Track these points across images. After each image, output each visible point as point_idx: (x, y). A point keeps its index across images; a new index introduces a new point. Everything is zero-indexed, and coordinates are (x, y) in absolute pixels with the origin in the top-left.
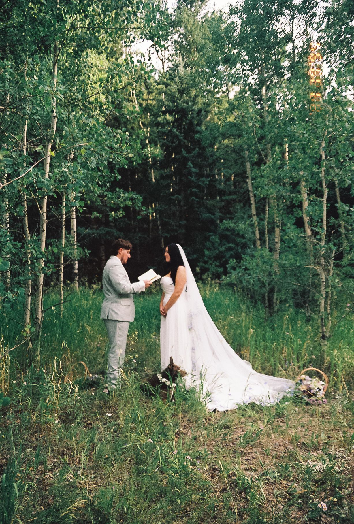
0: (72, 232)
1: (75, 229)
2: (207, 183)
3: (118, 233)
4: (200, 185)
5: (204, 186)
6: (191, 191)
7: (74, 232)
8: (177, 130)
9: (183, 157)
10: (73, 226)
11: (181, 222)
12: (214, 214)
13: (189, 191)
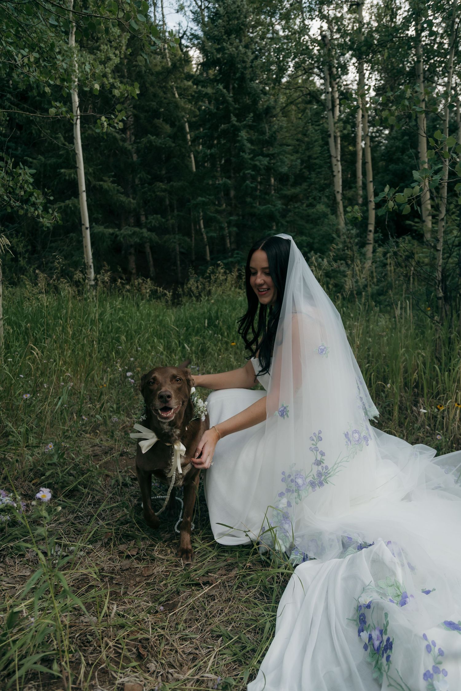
0: (83, 228)
1: (87, 225)
2: (266, 163)
3: (149, 233)
4: (255, 166)
5: (262, 167)
6: (244, 174)
7: (87, 228)
8: (224, 88)
9: (233, 125)
10: (85, 220)
11: (231, 218)
12: (275, 206)
13: (241, 174)
